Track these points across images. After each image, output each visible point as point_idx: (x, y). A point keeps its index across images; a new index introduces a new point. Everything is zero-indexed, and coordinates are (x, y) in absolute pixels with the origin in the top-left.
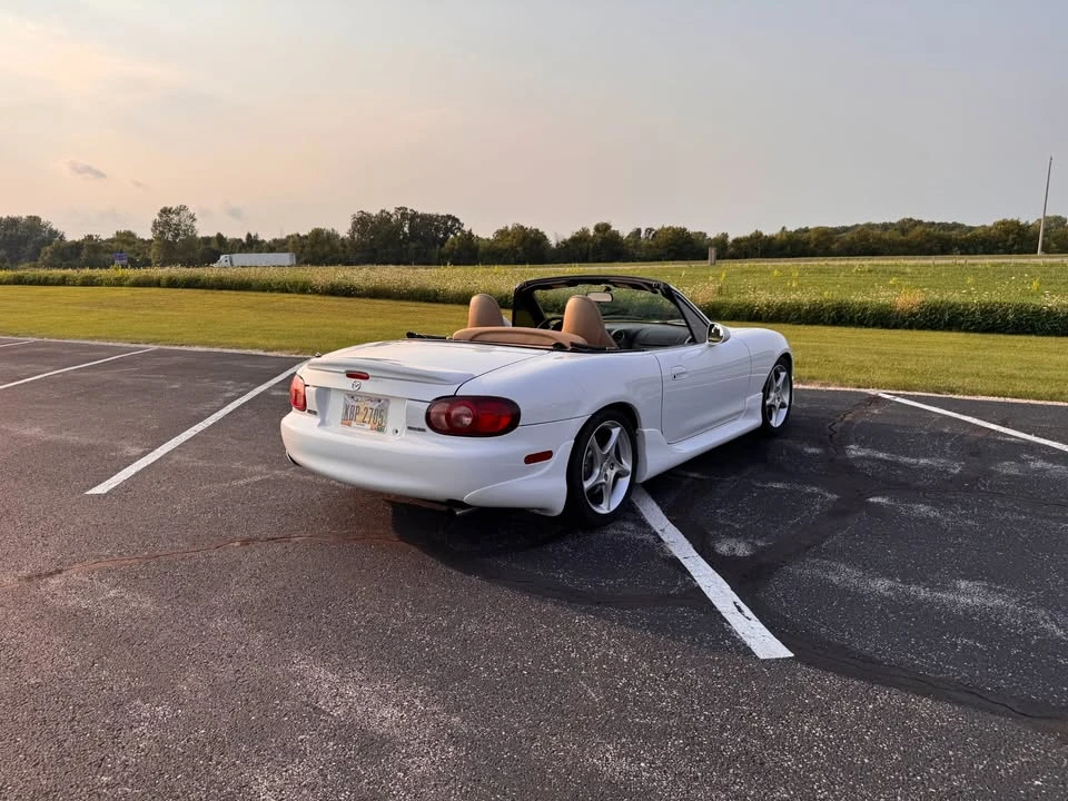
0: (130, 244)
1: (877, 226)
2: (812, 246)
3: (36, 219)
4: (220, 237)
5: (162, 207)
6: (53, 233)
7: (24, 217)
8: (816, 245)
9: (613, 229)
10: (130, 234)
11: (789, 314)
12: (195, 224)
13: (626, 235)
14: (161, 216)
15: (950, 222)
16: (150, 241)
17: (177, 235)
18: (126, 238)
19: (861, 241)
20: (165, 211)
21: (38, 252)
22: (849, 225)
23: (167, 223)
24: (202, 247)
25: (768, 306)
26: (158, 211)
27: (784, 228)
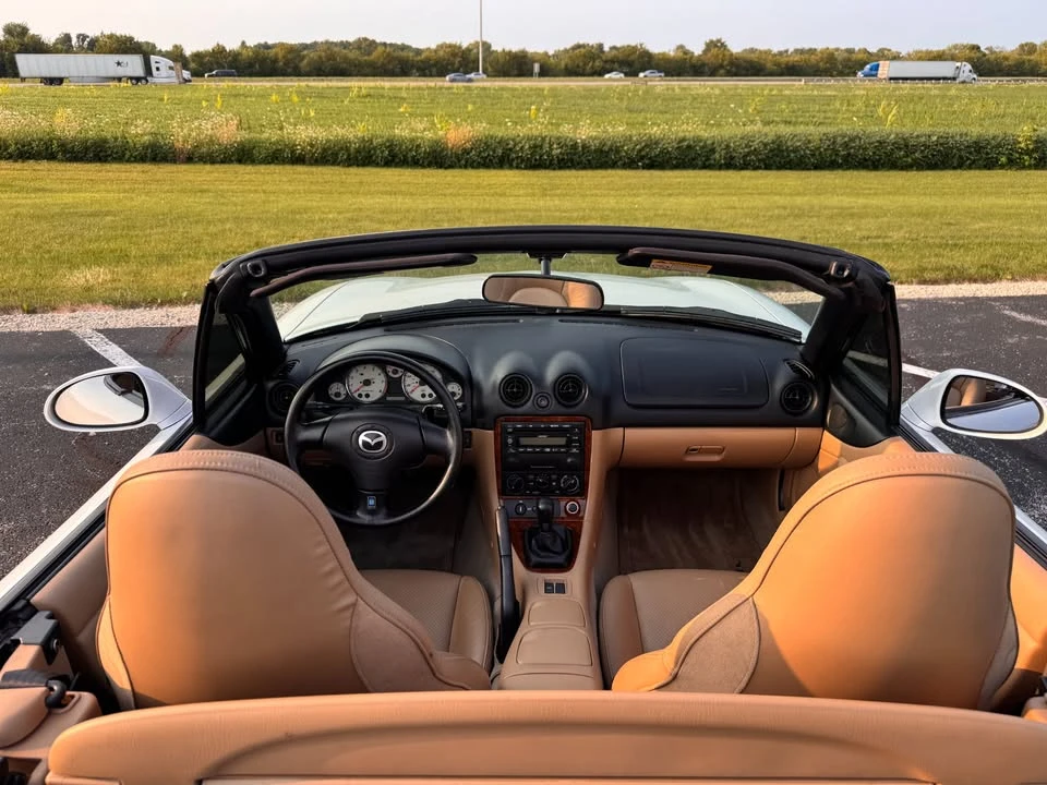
1: (336, 44)
2: (281, 64)
8: (285, 64)
9: (31, 32)
11: (337, 154)
13: (53, 41)
15: (399, 43)
19: (329, 60)
22: (309, 42)
25: (312, 146)
27: (243, 43)
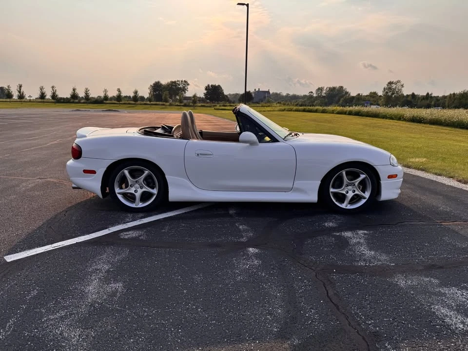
0: (374, 97)
3: (342, 87)
4: (413, 94)
5: (389, 81)
6: (347, 93)
7: (338, 87)
10: (375, 93)
12: (403, 89)
14: (388, 85)
16: (381, 96)
17: (393, 94)
18: (373, 95)
20: (390, 83)
21: (339, 100)
23: (390, 88)
24: (404, 99)
26: (387, 83)
